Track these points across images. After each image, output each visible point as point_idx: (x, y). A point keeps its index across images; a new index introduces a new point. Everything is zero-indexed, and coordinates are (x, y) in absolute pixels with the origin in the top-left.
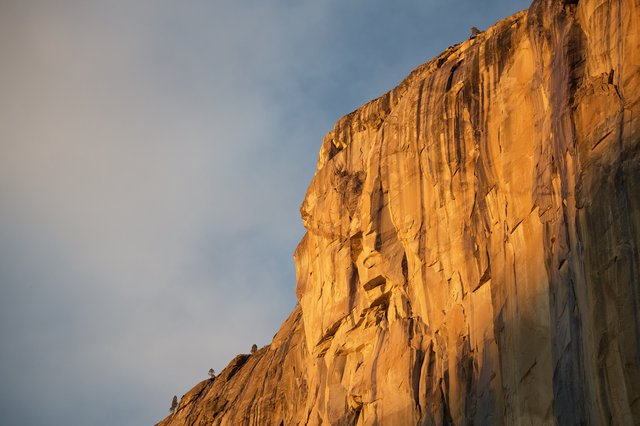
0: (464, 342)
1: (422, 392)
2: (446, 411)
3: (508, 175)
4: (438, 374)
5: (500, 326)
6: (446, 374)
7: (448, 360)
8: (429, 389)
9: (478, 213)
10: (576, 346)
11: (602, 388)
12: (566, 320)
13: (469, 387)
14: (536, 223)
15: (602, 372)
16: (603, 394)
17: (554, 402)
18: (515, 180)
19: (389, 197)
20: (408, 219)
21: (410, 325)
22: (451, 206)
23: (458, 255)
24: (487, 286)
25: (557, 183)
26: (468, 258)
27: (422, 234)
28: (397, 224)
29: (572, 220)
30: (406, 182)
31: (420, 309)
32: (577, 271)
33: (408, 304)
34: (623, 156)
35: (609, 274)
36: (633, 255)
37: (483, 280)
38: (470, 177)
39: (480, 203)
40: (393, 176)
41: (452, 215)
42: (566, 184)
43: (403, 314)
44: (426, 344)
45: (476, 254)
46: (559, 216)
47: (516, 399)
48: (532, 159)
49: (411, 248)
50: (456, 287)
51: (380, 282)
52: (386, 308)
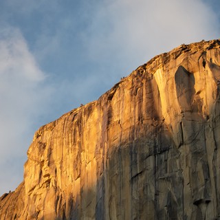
0: (71, 195)
1: (58, 208)
2: (64, 214)
3: (88, 147)
4: (63, 203)
5: (82, 191)
7: (66, 200)
8: (60, 208)
9: (78, 157)
10: (103, 198)
11: (109, 211)
12: (101, 190)
13: (71, 208)
14: (95, 162)
15: (110, 206)
16: (109, 213)
17: (95, 214)
18: (90, 149)
19: (53, 151)
20: (58, 157)
21: (56, 189)
22: (71, 155)
23: (71, 169)
24: (79, 179)
25: (102, 151)
26: (74, 170)
27: (62, 162)
28: (55, 159)
29: (105, 162)
30: (58, 147)
31: (59, 184)
32: (105, 177)
33: (56, 182)
34: (121, 145)
35: (114, 178)
36: (121, 173)
37: (78, 177)
38: (77, 147)
39: (79, 155)
40: (55, 145)
41: (71, 157)
42: (104, 151)
43: (54, 185)
44: (60, 194)
45: (77, 169)
46: (102, 160)
47: (84, 212)
48: (95, 143)
49: (58, 166)
50: (70, 178)
51: (48, 175)
52: (49, 183)
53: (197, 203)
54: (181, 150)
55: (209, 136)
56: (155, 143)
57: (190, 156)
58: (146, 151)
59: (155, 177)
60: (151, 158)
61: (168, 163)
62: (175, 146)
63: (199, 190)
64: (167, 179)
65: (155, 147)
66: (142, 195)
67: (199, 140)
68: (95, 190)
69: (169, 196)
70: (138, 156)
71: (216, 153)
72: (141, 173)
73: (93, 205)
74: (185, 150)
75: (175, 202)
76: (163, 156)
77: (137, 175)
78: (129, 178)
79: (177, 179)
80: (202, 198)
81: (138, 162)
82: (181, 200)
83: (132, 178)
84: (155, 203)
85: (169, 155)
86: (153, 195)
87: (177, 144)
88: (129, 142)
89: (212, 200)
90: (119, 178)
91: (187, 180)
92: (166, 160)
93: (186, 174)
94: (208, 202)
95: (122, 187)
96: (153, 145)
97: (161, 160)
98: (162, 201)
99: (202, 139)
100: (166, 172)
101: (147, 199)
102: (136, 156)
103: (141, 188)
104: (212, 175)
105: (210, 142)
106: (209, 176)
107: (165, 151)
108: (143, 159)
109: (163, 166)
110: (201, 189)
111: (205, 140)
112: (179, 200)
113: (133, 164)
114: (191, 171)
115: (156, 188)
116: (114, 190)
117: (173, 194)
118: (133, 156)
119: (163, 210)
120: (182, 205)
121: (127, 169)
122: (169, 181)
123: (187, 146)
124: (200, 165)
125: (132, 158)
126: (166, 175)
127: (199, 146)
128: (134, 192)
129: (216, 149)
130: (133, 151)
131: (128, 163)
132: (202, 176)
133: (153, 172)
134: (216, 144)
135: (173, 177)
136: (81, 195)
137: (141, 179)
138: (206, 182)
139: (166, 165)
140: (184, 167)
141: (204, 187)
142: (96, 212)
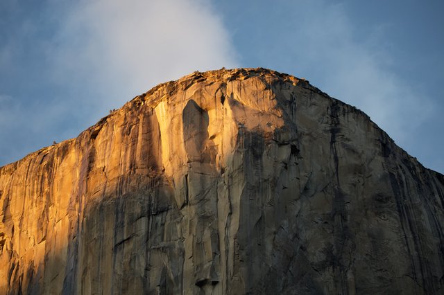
0: (32, 263)
1: (12, 280)
2: (20, 289)
3: (59, 200)
4: (20, 274)
5: (46, 259)
6: (23, 274)
7: (24, 269)
8: (15, 279)
9: (45, 213)
10: (75, 270)
11: (82, 288)
12: (72, 260)
13: (31, 281)
14: (67, 220)
15: (83, 281)
16: (82, 290)
17: (62, 291)
18: (61, 202)
19: (11, 202)
20: (17, 212)
21: (11, 253)
22: (35, 209)
23: (34, 229)
24: (44, 242)
25: (77, 206)
26: (38, 230)
27: (22, 218)
28: (12, 213)
29: (81, 221)
30: (19, 197)
31: (16, 248)
32: (80, 241)
33: (12, 245)
34: (104, 200)
35: (92, 244)
36: (102, 238)
37: (43, 240)
38: (44, 199)
39: (47, 210)
40: (14, 194)
41: (35, 212)
42: (80, 207)
43: (9, 249)
44: (17, 262)
45: (42, 229)
46: (76, 219)
47: (48, 288)
48: (69, 195)
49: (17, 223)
50: (32, 241)
51: (2, 235)
52: (3, 245)
53: (201, 284)
54: (183, 212)
55: (223, 196)
56: (150, 200)
57: (196, 220)
58: (138, 210)
59: (147, 245)
60: (144, 220)
61: (166, 229)
62: (176, 205)
63: (205, 267)
64: (163, 250)
65: (150, 205)
66: (128, 268)
67: (209, 200)
68: (64, 258)
69: (164, 272)
70: (126, 216)
71: (231, 219)
72: (128, 239)
73: (61, 278)
74: (189, 213)
75: (171, 281)
76: (159, 218)
77: (123, 241)
78: (111, 244)
79: (176, 251)
80: (208, 277)
81: (125, 224)
82: (179, 279)
83: (116, 246)
84: (145, 280)
85: (168, 217)
86: (143, 270)
87: (180, 204)
88: (115, 197)
89: (220, 281)
90: (98, 243)
91: (189, 253)
92: (163, 225)
93: (188, 244)
94: (215, 284)
95: (102, 256)
96: (147, 202)
97: (157, 224)
98: (154, 278)
99: (213, 199)
100: (162, 240)
101: (134, 274)
102: (123, 217)
103: (127, 260)
104: (223, 248)
105: (223, 204)
106: (219, 249)
107: (163, 212)
108: (133, 221)
109: (158, 232)
110: (207, 266)
111: (217, 200)
112: (176, 278)
113: (119, 227)
114: (196, 241)
115: (146, 261)
116: (90, 260)
117: (170, 270)
118: (120, 215)
119: (154, 290)
120: (180, 285)
121: (110, 233)
122: (166, 252)
123: (192, 207)
124: (207, 234)
125: (117, 218)
126: (162, 244)
127: (209, 208)
128: (117, 264)
129: (231, 214)
130: (119, 209)
131: (112, 225)
132: (209, 247)
133: (144, 240)
134: (231, 207)
135: (171, 247)
136: (45, 264)
137: (128, 247)
138: (214, 257)
139: (163, 230)
140: (186, 235)
141: (211, 263)
142: (64, 288)
